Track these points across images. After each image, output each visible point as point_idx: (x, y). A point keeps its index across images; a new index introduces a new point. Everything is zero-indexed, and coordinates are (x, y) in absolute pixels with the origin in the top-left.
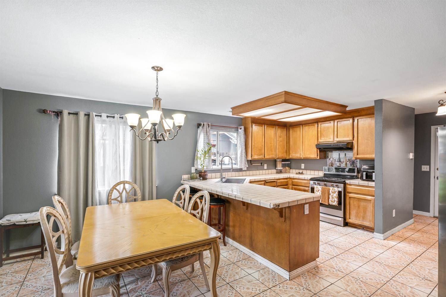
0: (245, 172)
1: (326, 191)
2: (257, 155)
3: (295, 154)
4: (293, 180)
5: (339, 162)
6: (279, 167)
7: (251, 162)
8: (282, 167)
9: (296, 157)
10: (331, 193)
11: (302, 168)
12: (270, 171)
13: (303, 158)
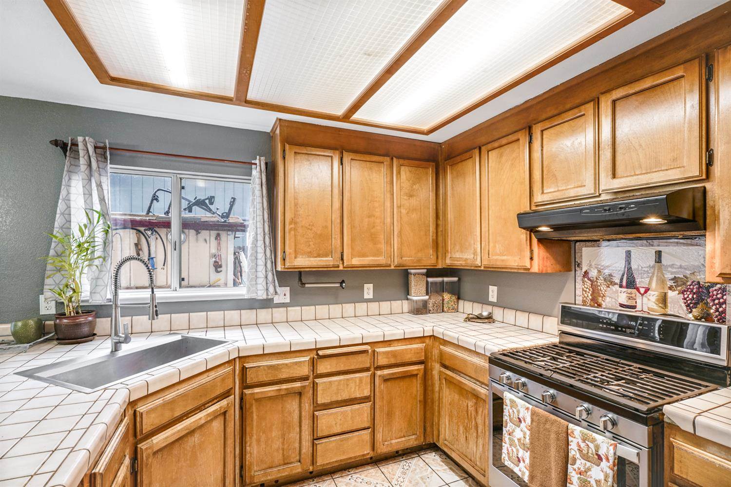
0: (283, 310)
1: (553, 436)
2: (310, 254)
3: (462, 252)
4: (441, 347)
5: (628, 287)
6: (418, 294)
7: (300, 280)
8: (427, 294)
9: (463, 263)
10: (578, 456)
11: (491, 299)
12: (385, 306)
13: (482, 268)
